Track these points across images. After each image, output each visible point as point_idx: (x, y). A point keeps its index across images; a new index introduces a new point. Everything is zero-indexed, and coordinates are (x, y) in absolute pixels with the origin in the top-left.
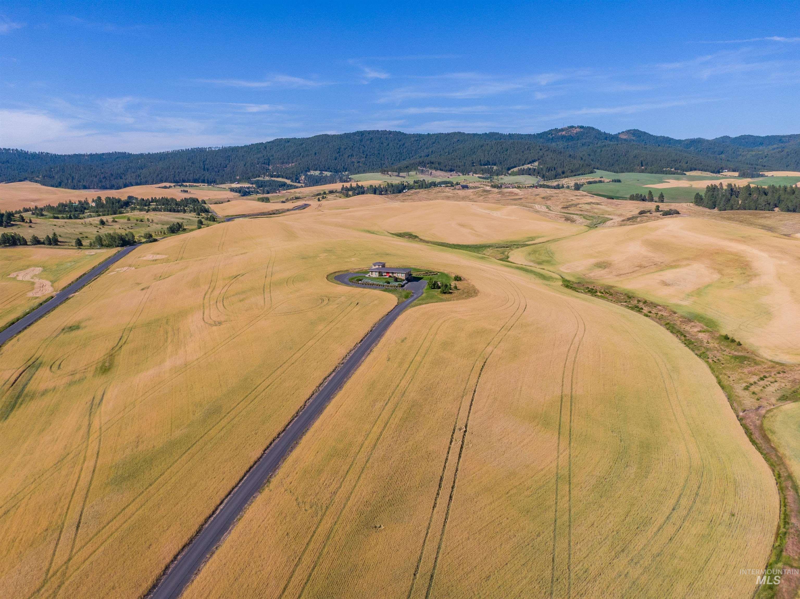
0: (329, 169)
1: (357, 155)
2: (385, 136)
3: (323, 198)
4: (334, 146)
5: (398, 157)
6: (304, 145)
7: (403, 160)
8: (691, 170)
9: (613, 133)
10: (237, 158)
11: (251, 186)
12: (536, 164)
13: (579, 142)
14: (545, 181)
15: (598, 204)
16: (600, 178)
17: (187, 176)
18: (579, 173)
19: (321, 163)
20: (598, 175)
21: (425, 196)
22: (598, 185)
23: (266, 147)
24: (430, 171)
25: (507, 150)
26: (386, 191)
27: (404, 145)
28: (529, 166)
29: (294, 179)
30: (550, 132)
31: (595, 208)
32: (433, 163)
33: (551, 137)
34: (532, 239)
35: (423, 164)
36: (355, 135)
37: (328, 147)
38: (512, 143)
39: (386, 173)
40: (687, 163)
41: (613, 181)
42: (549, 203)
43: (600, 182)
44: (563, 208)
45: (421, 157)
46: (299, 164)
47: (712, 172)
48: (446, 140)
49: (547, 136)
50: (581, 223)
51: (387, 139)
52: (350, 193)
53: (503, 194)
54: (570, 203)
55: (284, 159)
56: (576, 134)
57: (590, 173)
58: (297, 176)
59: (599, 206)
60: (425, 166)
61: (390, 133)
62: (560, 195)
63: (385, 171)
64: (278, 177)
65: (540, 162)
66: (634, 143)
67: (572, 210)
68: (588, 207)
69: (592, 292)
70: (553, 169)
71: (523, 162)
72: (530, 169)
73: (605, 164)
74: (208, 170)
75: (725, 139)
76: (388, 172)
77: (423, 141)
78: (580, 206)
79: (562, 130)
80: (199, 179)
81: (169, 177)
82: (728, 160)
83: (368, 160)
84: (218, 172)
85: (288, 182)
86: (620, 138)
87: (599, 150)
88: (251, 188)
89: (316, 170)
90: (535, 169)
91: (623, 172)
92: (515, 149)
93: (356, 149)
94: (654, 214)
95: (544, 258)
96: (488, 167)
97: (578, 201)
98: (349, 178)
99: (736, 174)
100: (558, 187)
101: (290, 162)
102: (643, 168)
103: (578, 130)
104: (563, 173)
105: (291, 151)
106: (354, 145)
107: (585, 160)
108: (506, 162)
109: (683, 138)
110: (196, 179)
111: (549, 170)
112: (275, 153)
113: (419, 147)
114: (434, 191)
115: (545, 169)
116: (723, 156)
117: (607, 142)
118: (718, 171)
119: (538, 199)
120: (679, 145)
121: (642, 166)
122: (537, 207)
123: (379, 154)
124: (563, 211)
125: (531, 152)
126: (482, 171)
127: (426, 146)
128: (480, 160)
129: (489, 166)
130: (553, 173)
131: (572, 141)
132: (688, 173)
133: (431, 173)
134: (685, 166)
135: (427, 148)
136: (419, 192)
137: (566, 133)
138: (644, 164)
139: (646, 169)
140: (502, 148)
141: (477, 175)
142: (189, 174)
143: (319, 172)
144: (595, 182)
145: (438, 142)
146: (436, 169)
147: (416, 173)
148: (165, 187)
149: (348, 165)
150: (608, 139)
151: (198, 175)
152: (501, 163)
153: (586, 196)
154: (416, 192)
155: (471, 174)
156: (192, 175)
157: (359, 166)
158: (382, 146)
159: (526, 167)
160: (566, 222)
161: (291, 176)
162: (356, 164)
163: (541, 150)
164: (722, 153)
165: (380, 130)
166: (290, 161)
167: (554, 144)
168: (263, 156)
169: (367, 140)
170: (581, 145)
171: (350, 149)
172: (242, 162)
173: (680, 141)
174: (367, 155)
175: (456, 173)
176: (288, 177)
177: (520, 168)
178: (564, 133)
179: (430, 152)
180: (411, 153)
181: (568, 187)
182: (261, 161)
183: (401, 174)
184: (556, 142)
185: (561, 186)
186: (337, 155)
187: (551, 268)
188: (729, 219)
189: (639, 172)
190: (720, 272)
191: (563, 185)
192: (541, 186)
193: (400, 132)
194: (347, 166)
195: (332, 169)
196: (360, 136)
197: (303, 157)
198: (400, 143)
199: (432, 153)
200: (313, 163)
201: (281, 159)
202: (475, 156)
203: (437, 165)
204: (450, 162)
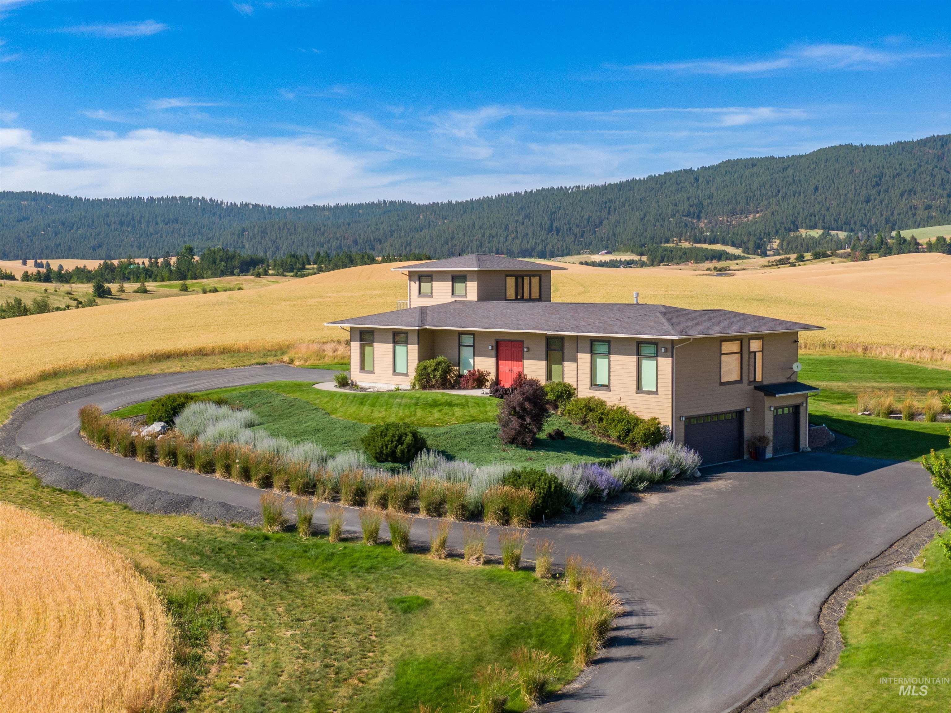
0: (848, 224)
1: (924, 191)
4: (865, 171)
6: (790, 172)
10: (627, 205)
17: (508, 243)
19: (828, 209)
23: (697, 180)
29: (751, 245)
36: (925, 145)
37: (851, 172)
46: (773, 214)
55: (738, 203)
58: (761, 239)
64: (712, 242)
74: (558, 231)
84: (582, 236)
85: (731, 250)
88: (636, 262)
89: (813, 227)
93: (923, 176)
101: (751, 208)
105: (755, 186)
106: (920, 167)
110: (527, 250)
112: (717, 189)
142: (513, 239)
143: (820, 232)
149: (899, 214)
151: (533, 242)
156: (518, 242)
161: (746, 240)
162: (920, 212)
168: (688, 199)
171: (908, 176)
176: (738, 242)
182: (682, 208)
186: (873, 192)
194: (895, 217)
195: (855, 223)
196: (939, 146)
197: (783, 198)
200: (806, 211)
201: (729, 203)
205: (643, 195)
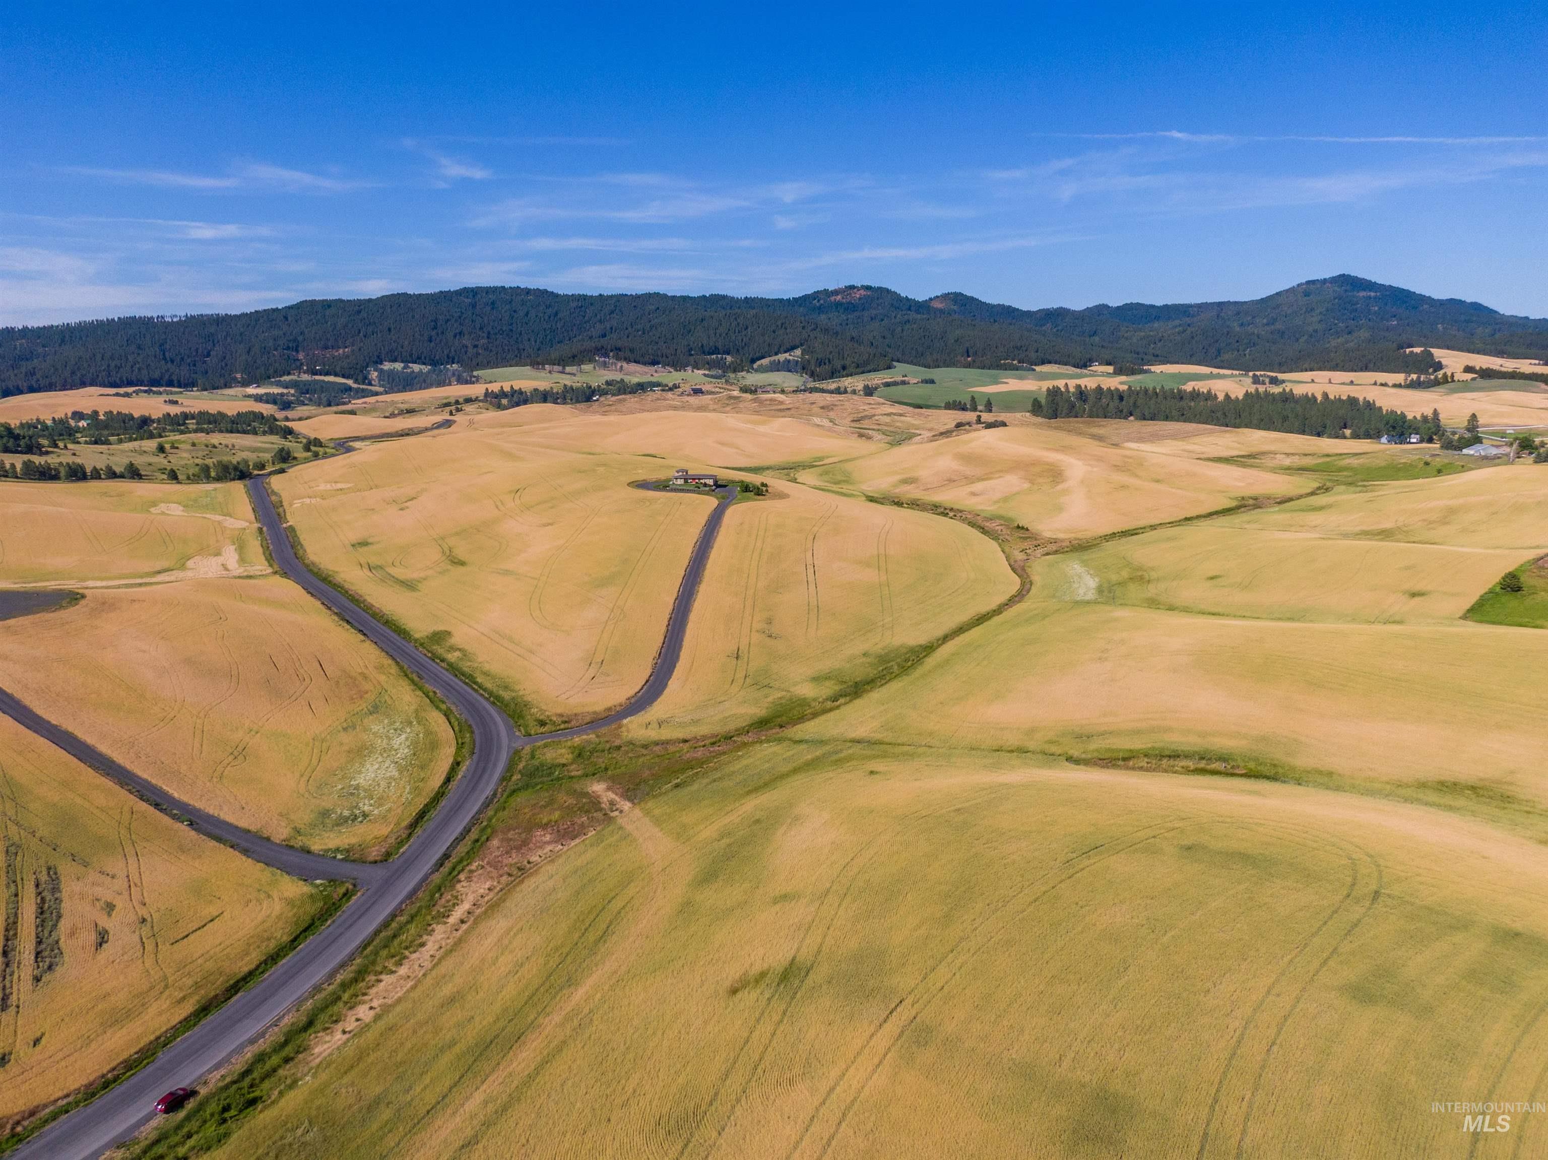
0: (419, 358)
1: (470, 334)
2: (519, 298)
3: (458, 410)
4: (423, 315)
5: (549, 337)
6: (363, 314)
7: (559, 342)
8: (1043, 363)
9: (920, 298)
10: (229, 338)
11: (285, 391)
12: (798, 352)
13: (866, 313)
14: (815, 381)
15: (901, 415)
16: (903, 376)
18: (869, 368)
19: (402, 347)
20: (900, 371)
21: (637, 406)
22: (900, 387)
23: (286, 318)
24: (619, 364)
25: (747, 328)
26: (565, 398)
27: (556, 314)
28: (787, 355)
29: (359, 378)
30: (816, 295)
31: (898, 421)
32: (620, 350)
33: (818, 304)
34: (821, 459)
35: (602, 351)
36: (460, 295)
37: (413, 317)
38: (755, 316)
39: (540, 367)
40: (1037, 352)
41: (922, 382)
42: (832, 414)
43: (904, 383)
44: (853, 421)
45: (591, 337)
46: (359, 349)
47: (1075, 367)
49: (811, 303)
50: (880, 440)
51: (523, 303)
52: (504, 401)
53: (761, 402)
54: (862, 415)
55: (328, 340)
56: (860, 299)
57: (887, 369)
58: (362, 372)
59: (903, 418)
60: (606, 355)
61: (527, 291)
62: (846, 403)
63: (538, 364)
64: (328, 374)
65: (804, 350)
66: (956, 316)
67: (865, 424)
68: (887, 419)
69: (899, 504)
70: (827, 361)
71: (776, 350)
72: (789, 361)
73: (910, 353)
75: (1102, 309)
76: (542, 364)
77: (591, 308)
78: (876, 418)
79: (836, 292)
80: (161, 378)
81: (98, 376)
82: (1103, 346)
83: (492, 343)
84: (195, 365)
85: (351, 383)
86: (933, 308)
87: (899, 329)
88: (287, 394)
89: (395, 360)
90: (797, 362)
91: (938, 367)
92: (761, 326)
93: (467, 321)
94: (975, 426)
95: (839, 478)
96: (717, 357)
97: (873, 412)
98: (475, 377)
99: (1110, 369)
100: (838, 391)
101: (340, 345)
102: (969, 359)
103: (862, 292)
104: (844, 368)
105: (339, 326)
106: (462, 313)
107: (877, 347)
108: (746, 348)
109: (1034, 308)
111: (820, 362)
112: (306, 327)
113: (586, 318)
114: (650, 398)
115: (813, 362)
116: (1096, 339)
117: (912, 315)
118: (1084, 364)
119: (815, 409)
120: (1028, 321)
121: (969, 356)
122: (817, 420)
123: (511, 330)
124: (853, 425)
125: (788, 331)
126: (708, 364)
127: (598, 317)
128: (702, 346)
129: (719, 356)
130: (827, 368)
131: (854, 312)
132: (1038, 368)
133: (622, 367)
134: (1033, 355)
135: (600, 321)
136: (624, 400)
137: (843, 298)
138: (970, 354)
139: (974, 361)
140: (738, 324)
141: (701, 372)
142: (139, 369)
143: (402, 365)
144: (895, 384)
145: (621, 311)
146: (628, 360)
147: (595, 368)
148: (127, 395)
149: (455, 351)
150: (912, 309)
151: (158, 372)
152: (738, 350)
153: (883, 404)
154: (620, 400)
155: (689, 369)
157: (478, 354)
158: (515, 315)
159: (781, 357)
160: (859, 440)
161: (351, 372)
162: (471, 351)
163: (803, 327)
164: (1095, 333)
165: (507, 286)
166: (340, 343)
167: (823, 317)
168: (284, 334)
169: (486, 304)
170: (869, 319)
171: (456, 321)
172: (242, 346)
173: (1029, 314)
174: (489, 333)
175: (663, 367)
176: (347, 374)
177: (772, 358)
178: (839, 297)
179: (608, 329)
180: (572, 330)
181: (854, 392)
182: (281, 343)
183: (568, 369)
184: (827, 313)
185: (842, 389)
186: (433, 333)
187: (850, 487)
188: (1056, 428)
189: (964, 367)
190: (1032, 482)
191: (846, 388)
192: (812, 390)
194: (453, 353)
195: (425, 358)
196: (471, 296)
197: (365, 336)
198: (549, 311)
199: (611, 328)
200: (387, 348)
201: (321, 339)
202: (692, 339)
203: (628, 354)
204: (650, 347)
205: (242, 330)
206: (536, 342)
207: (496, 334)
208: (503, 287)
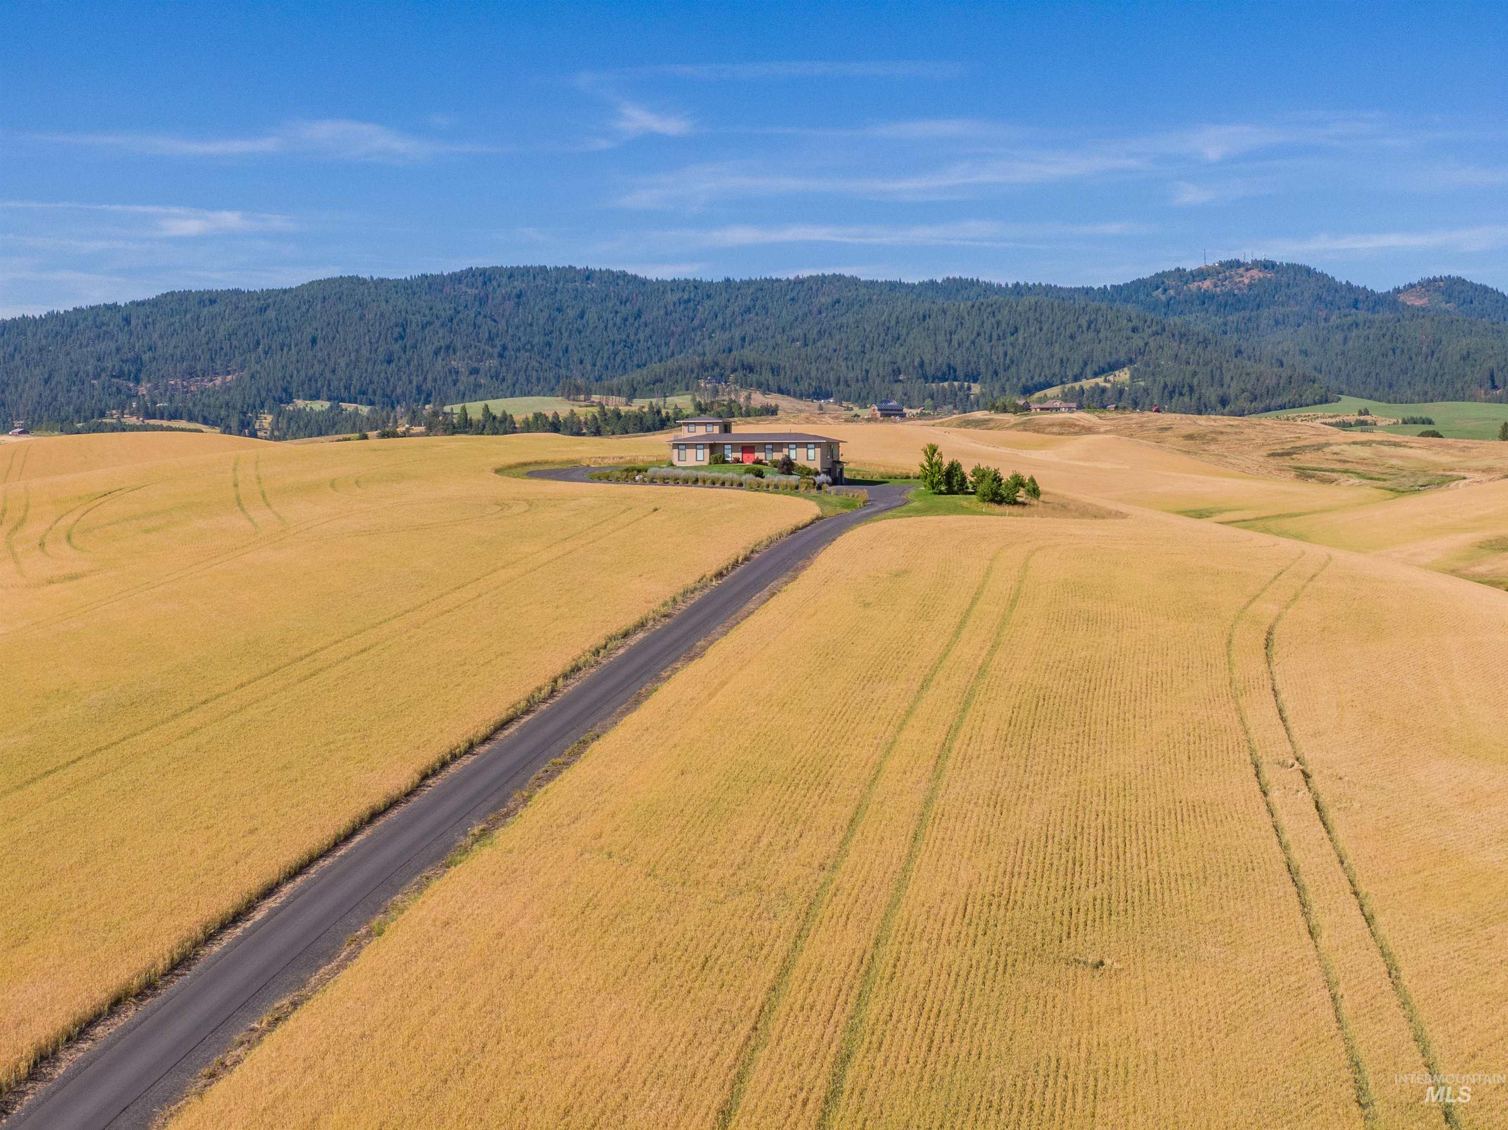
0: (364, 393)
1: (466, 348)
2: (570, 286)
4: (382, 315)
6: (272, 314)
7: (639, 366)
9: (1378, 289)
12: (1123, 376)
13: (1265, 312)
16: (1360, 413)
19: (334, 372)
20: (1349, 406)
23: (127, 320)
24: (743, 395)
25: (1016, 330)
27: (639, 315)
28: (1100, 380)
29: (234, 423)
30: (1159, 281)
31: (1392, 457)
32: (751, 370)
33: (1163, 298)
34: (1200, 514)
35: (715, 371)
36: (460, 282)
37: (362, 318)
39: (582, 397)
45: (705, 352)
46: (252, 377)
48: (793, 299)
51: (577, 295)
55: (196, 358)
56: (1250, 286)
57: (1321, 403)
58: (245, 414)
60: (721, 376)
61: (588, 275)
64: (172, 417)
65: (1136, 369)
66: (1457, 317)
70: (1186, 390)
71: (1076, 370)
72: (1104, 390)
76: (589, 393)
77: (708, 303)
79: (1201, 274)
83: (508, 365)
86: (1404, 304)
87: (1339, 336)
89: (315, 397)
90: (1121, 391)
91: (1433, 401)
92: (1045, 328)
93: (464, 326)
96: (952, 385)
102: (1497, 392)
103: (1256, 273)
105: (221, 334)
106: (457, 313)
107: (1292, 368)
108: (1013, 369)
112: (161, 337)
113: (696, 322)
115: (1156, 391)
117: (1363, 314)
121: (1495, 387)
123: (549, 344)
125: (1101, 336)
127: (720, 319)
128: (922, 364)
129: (956, 384)
131: (1237, 310)
135: (723, 327)
137: (1216, 286)
140: (998, 323)
143: (328, 404)
144: (1347, 423)
145: (765, 308)
149: (435, 380)
150: (1360, 305)
152: (996, 373)
158: (560, 317)
159: (1087, 384)
160: (1305, 483)
161: (223, 413)
163: (1134, 330)
165: (550, 265)
166: (218, 366)
167: (1176, 317)
168: (118, 350)
169: (507, 297)
170: (1272, 322)
171: (442, 326)
172: (37, 371)
174: (504, 348)
175: (839, 402)
176: (212, 417)
177: (1068, 387)
178: (1207, 284)
179: (737, 339)
180: (667, 344)
182: (109, 365)
184: (1181, 313)
186: (396, 347)
189: (1491, 402)
193: (625, 275)
194: (429, 384)
195: (374, 393)
196: (480, 284)
197: (266, 353)
198: (624, 310)
199: (743, 339)
200: (303, 373)
201: (183, 359)
202: (902, 351)
203: (767, 375)
204: (814, 367)
205: (44, 341)
206: (594, 365)
207: (519, 350)
208: (543, 269)
